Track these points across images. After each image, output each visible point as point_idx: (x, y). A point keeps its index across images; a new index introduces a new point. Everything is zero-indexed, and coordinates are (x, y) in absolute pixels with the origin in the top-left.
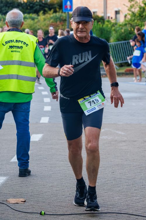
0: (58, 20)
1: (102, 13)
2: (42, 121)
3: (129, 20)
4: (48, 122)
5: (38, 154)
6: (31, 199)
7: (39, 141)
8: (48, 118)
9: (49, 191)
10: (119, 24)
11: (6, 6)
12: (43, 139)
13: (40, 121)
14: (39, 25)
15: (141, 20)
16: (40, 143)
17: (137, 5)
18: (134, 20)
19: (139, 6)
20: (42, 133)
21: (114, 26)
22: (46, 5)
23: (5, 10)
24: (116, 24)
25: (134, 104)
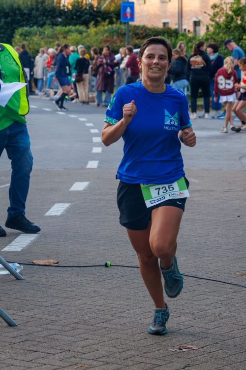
0: (115, 33)
1: (176, 24)
2: (88, 166)
3: (211, 33)
4: (98, 166)
5: (82, 206)
6: (71, 260)
7: (84, 190)
8: (98, 162)
9: (94, 250)
10: (198, 39)
11: (44, 15)
12: (89, 188)
13: (86, 166)
14: (88, 42)
15: (228, 33)
16: (84, 193)
17: (223, 13)
18: (218, 34)
19: (225, 14)
20: (89, 181)
21: (191, 42)
22: (99, 14)
23: (43, 20)
24: (194, 38)
25: (214, 145)
